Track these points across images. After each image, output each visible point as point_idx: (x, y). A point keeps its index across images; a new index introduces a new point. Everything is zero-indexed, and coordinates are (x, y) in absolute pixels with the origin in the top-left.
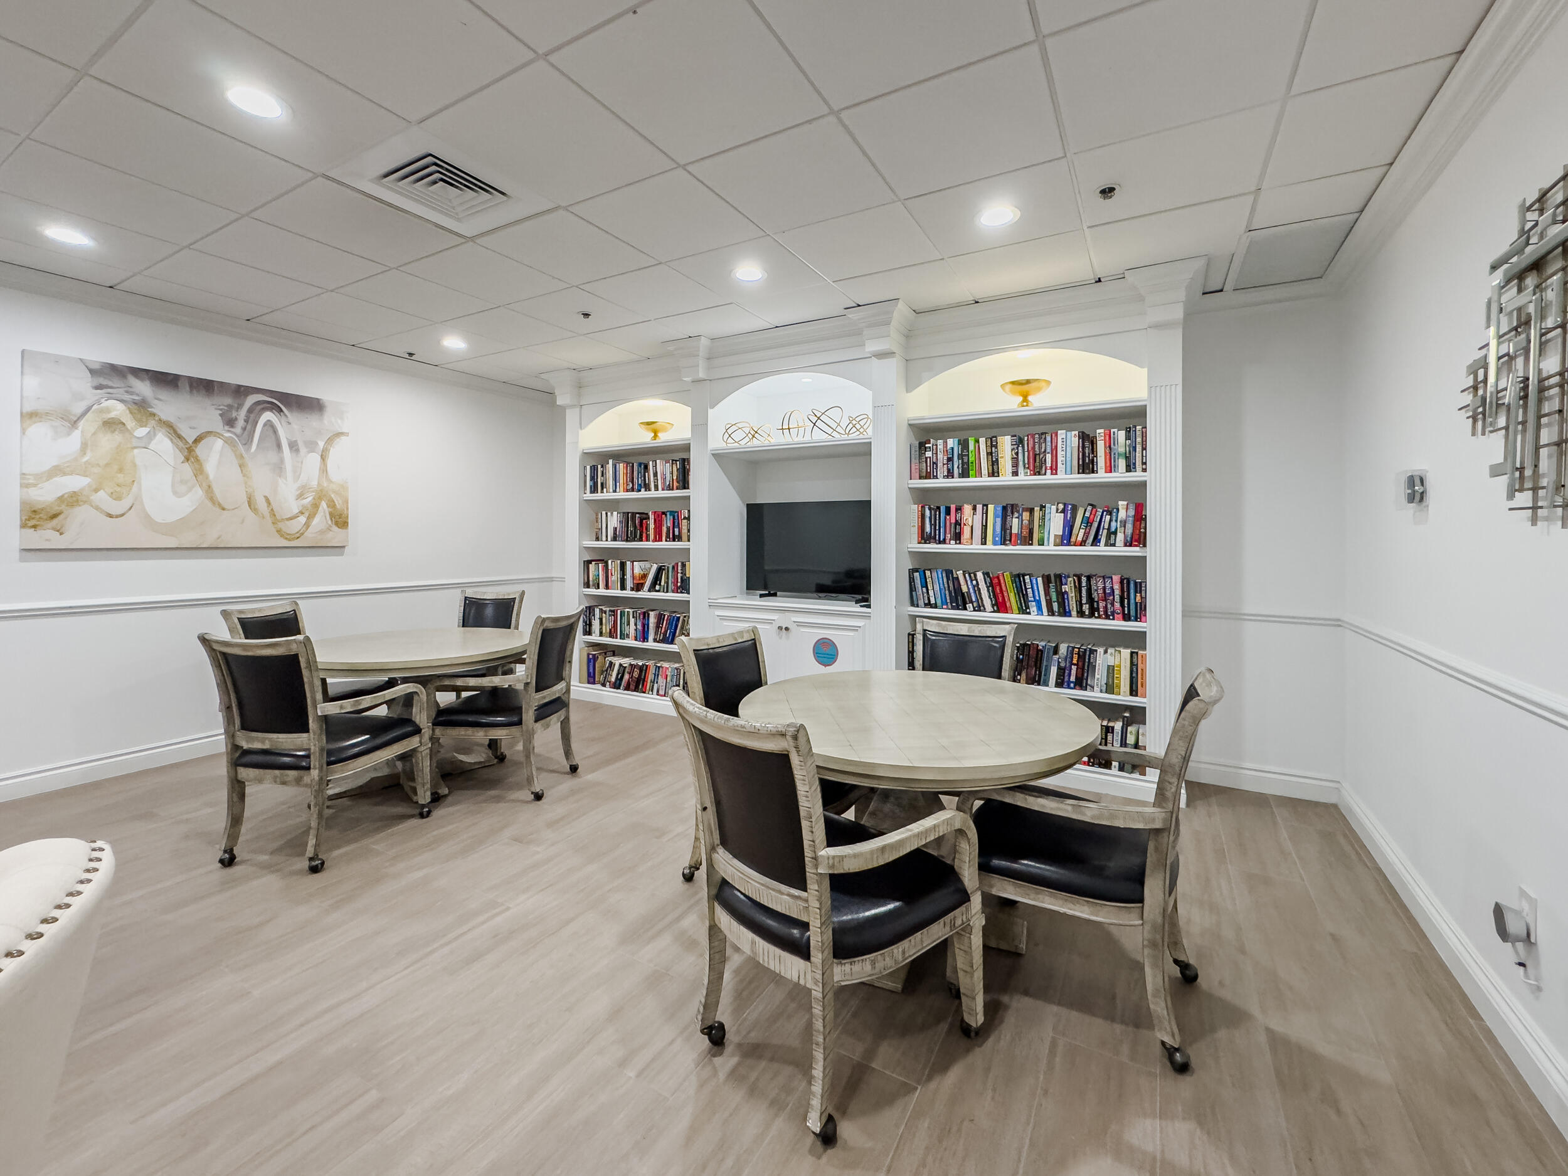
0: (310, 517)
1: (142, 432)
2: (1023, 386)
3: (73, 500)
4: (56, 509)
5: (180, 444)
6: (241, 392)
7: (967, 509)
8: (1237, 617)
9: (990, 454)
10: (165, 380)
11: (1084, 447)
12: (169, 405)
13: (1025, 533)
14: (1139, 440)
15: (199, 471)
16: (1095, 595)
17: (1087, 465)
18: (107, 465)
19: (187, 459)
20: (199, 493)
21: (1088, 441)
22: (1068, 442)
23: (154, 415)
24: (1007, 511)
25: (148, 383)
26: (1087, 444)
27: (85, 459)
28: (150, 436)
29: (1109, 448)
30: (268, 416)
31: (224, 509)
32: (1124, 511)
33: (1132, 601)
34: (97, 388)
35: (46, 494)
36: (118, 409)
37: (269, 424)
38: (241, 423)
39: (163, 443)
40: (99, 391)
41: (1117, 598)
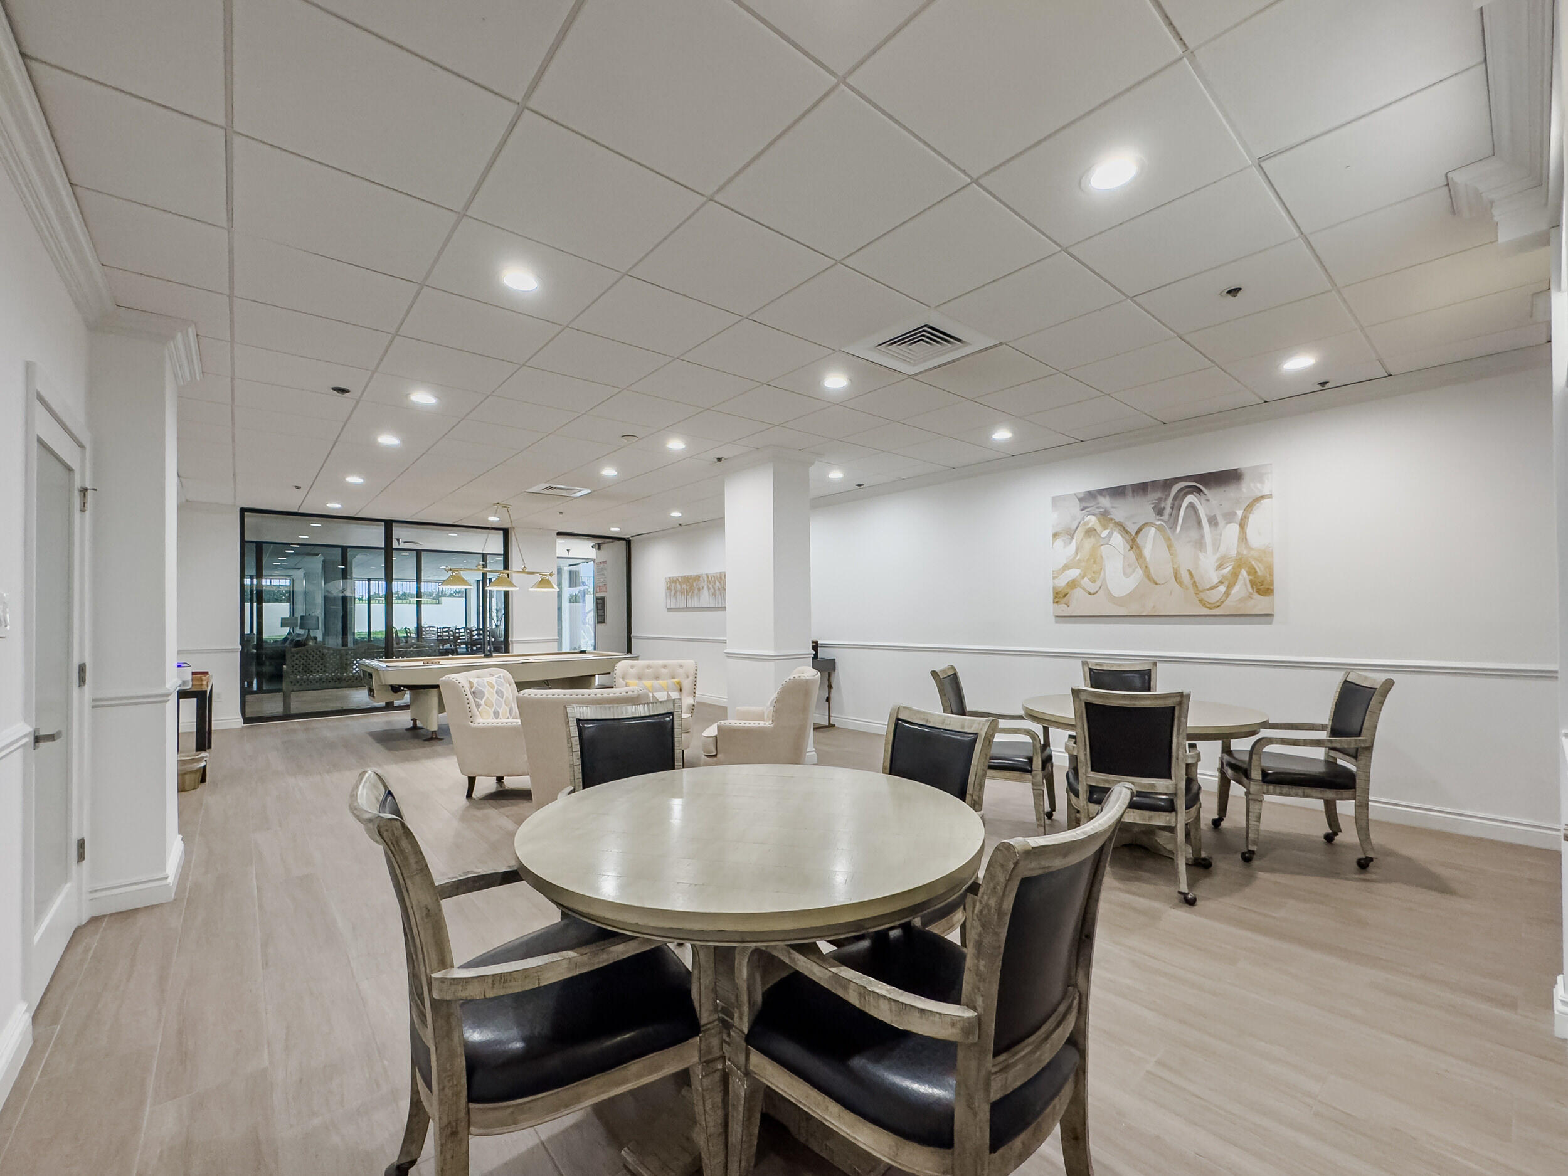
1: (1105, 533)
3: (1073, 584)
4: (1066, 591)
5: (1128, 537)
6: (1168, 484)
10: (1118, 492)
12: (1121, 510)
15: (1140, 556)
18: (1088, 559)
19: (1132, 548)
20: (1139, 573)
23: (1112, 519)
25: (1108, 498)
27: (1077, 558)
28: (1110, 536)
30: (1190, 498)
31: (1156, 584)
34: (1082, 510)
35: (1062, 582)
36: (1092, 520)
37: (1192, 506)
38: (1168, 511)
39: (1118, 539)
40: (1084, 511)
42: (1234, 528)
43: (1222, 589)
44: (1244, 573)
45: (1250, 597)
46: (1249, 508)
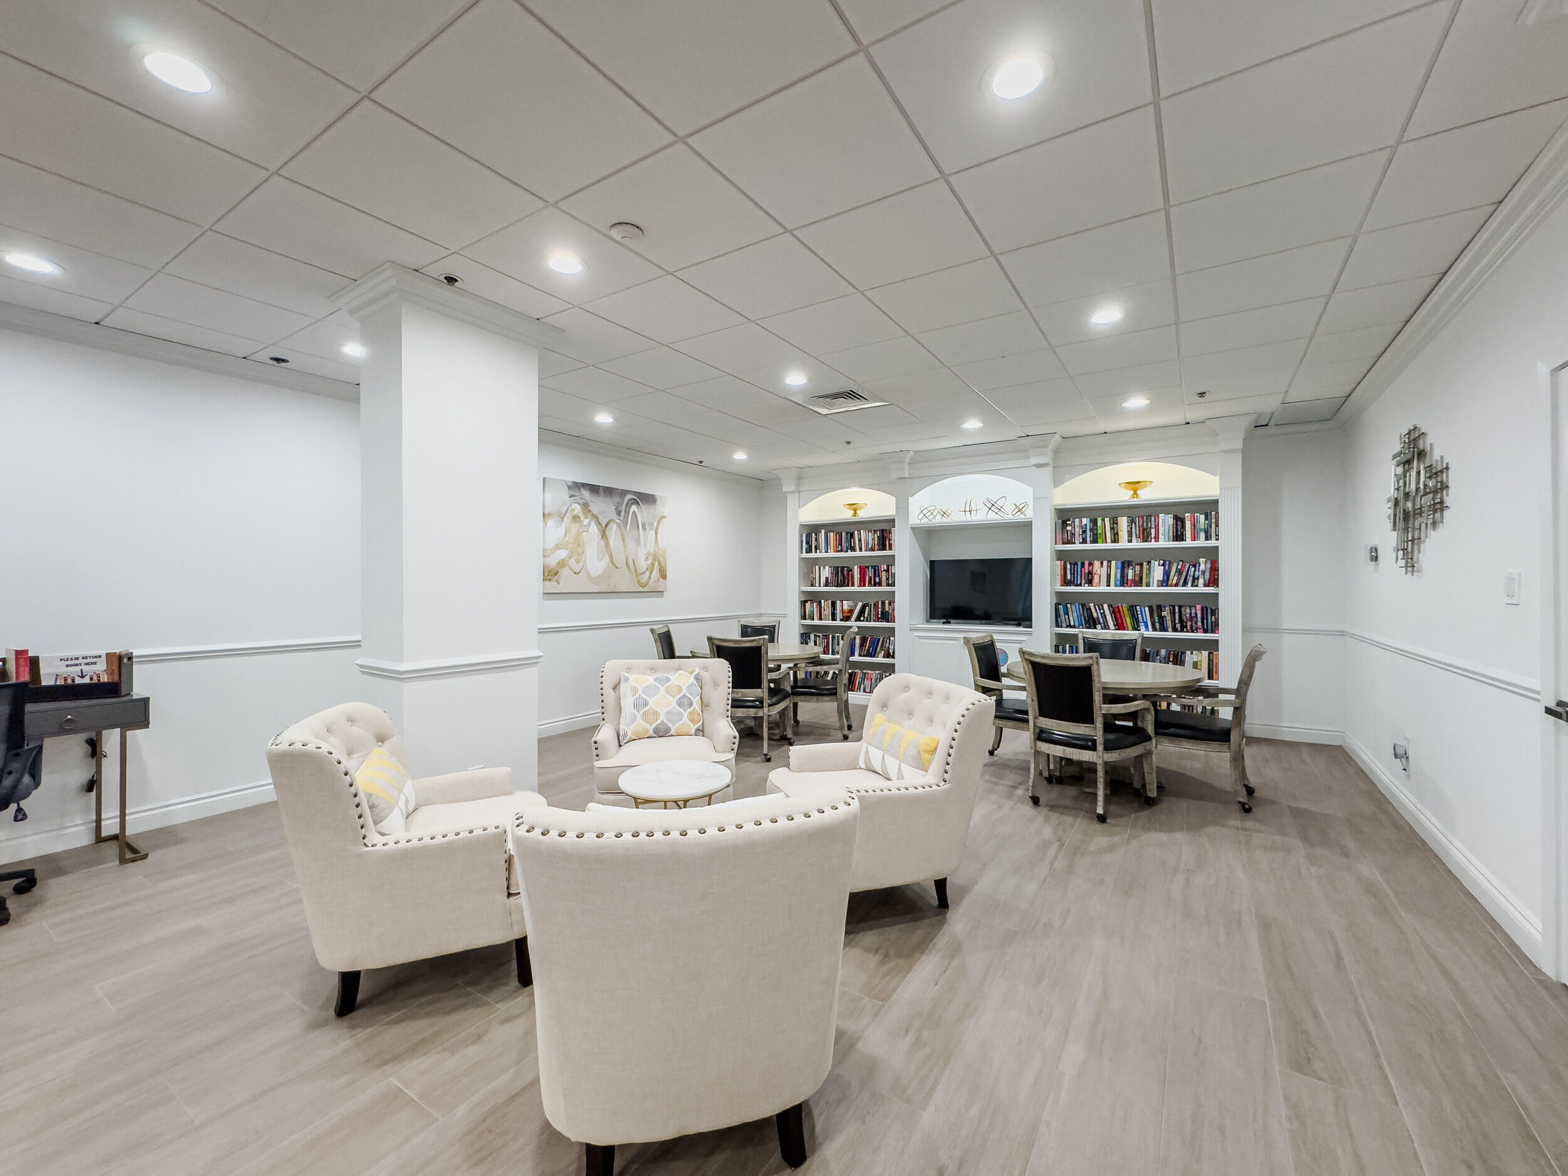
0: (651, 573)
1: (586, 522)
2: (1135, 486)
3: (562, 564)
4: (557, 569)
5: (600, 528)
6: (624, 493)
7: (1097, 564)
8: (1277, 631)
9: (1112, 529)
10: (594, 489)
11: (1177, 525)
12: (596, 505)
13: (1137, 578)
14: (1213, 520)
15: (607, 545)
16: (1184, 619)
17: (1179, 536)
18: (574, 542)
19: (603, 537)
20: (607, 558)
21: (1179, 521)
22: (1166, 522)
23: (590, 511)
24: (1125, 565)
25: (588, 492)
26: (1179, 523)
27: (566, 539)
28: (589, 524)
29: (1194, 525)
30: (634, 508)
31: (617, 568)
32: (1204, 564)
33: (1209, 621)
34: (570, 497)
35: (553, 561)
36: (577, 509)
37: (634, 512)
38: (623, 513)
39: (594, 528)
40: (571, 499)
41: (1199, 619)
42: (652, 533)
43: (648, 574)
44: (656, 564)
45: (659, 580)
46: (659, 522)
